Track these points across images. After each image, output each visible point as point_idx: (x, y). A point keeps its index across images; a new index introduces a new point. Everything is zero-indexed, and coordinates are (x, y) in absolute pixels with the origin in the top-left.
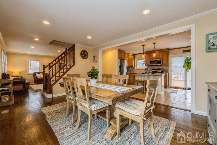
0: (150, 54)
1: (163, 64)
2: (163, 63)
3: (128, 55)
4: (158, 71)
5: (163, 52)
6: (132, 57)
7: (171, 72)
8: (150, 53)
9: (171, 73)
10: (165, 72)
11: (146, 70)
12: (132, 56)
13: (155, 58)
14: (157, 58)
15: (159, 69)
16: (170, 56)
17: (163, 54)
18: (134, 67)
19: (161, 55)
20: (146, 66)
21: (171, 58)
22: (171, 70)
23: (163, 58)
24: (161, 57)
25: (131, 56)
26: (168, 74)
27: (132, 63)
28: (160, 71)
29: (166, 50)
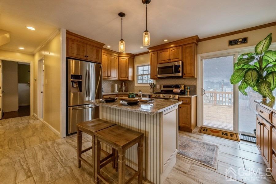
0: (159, 52)
1: (185, 74)
2: (185, 72)
3: (119, 56)
4: (175, 90)
5: (185, 45)
6: (127, 60)
7: (202, 92)
8: (160, 50)
9: (202, 95)
10: (189, 93)
11: (151, 87)
12: (127, 58)
13: (169, 61)
14: (172, 60)
15: (177, 86)
16: (199, 56)
17: (184, 50)
18: (133, 81)
19: (180, 54)
20: (151, 78)
21: (202, 60)
22: (202, 89)
23: (184, 60)
24: (180, 59)
25: (124, 59)
26: (197, 96)
27: (127, 73)
28: (178, 90)
29: (190, 42)
